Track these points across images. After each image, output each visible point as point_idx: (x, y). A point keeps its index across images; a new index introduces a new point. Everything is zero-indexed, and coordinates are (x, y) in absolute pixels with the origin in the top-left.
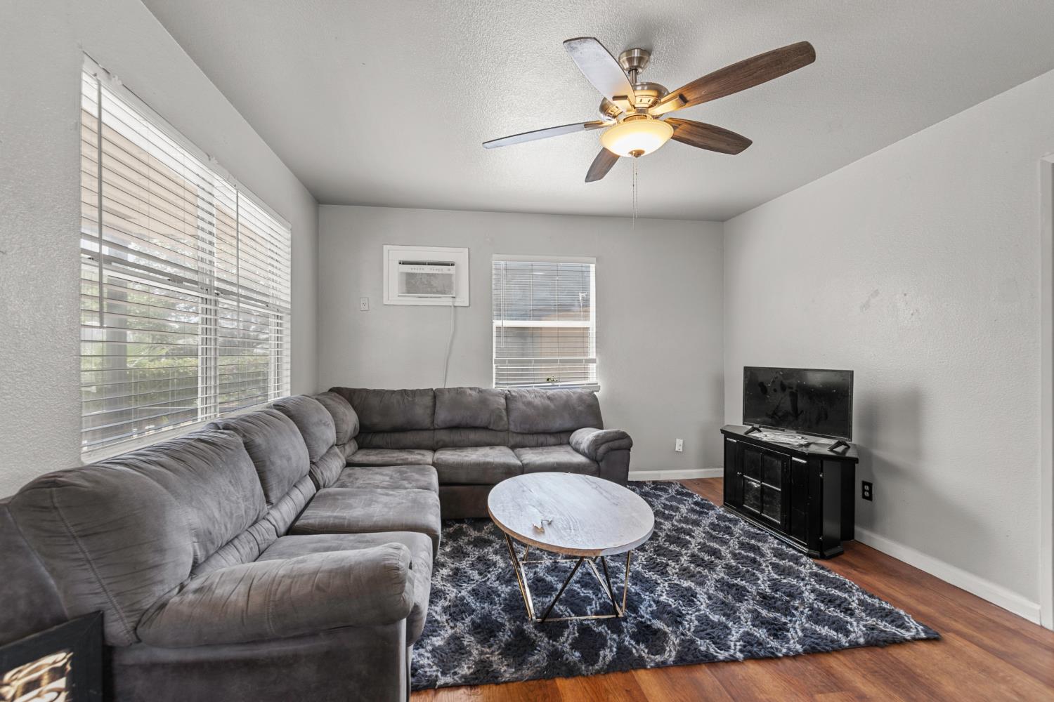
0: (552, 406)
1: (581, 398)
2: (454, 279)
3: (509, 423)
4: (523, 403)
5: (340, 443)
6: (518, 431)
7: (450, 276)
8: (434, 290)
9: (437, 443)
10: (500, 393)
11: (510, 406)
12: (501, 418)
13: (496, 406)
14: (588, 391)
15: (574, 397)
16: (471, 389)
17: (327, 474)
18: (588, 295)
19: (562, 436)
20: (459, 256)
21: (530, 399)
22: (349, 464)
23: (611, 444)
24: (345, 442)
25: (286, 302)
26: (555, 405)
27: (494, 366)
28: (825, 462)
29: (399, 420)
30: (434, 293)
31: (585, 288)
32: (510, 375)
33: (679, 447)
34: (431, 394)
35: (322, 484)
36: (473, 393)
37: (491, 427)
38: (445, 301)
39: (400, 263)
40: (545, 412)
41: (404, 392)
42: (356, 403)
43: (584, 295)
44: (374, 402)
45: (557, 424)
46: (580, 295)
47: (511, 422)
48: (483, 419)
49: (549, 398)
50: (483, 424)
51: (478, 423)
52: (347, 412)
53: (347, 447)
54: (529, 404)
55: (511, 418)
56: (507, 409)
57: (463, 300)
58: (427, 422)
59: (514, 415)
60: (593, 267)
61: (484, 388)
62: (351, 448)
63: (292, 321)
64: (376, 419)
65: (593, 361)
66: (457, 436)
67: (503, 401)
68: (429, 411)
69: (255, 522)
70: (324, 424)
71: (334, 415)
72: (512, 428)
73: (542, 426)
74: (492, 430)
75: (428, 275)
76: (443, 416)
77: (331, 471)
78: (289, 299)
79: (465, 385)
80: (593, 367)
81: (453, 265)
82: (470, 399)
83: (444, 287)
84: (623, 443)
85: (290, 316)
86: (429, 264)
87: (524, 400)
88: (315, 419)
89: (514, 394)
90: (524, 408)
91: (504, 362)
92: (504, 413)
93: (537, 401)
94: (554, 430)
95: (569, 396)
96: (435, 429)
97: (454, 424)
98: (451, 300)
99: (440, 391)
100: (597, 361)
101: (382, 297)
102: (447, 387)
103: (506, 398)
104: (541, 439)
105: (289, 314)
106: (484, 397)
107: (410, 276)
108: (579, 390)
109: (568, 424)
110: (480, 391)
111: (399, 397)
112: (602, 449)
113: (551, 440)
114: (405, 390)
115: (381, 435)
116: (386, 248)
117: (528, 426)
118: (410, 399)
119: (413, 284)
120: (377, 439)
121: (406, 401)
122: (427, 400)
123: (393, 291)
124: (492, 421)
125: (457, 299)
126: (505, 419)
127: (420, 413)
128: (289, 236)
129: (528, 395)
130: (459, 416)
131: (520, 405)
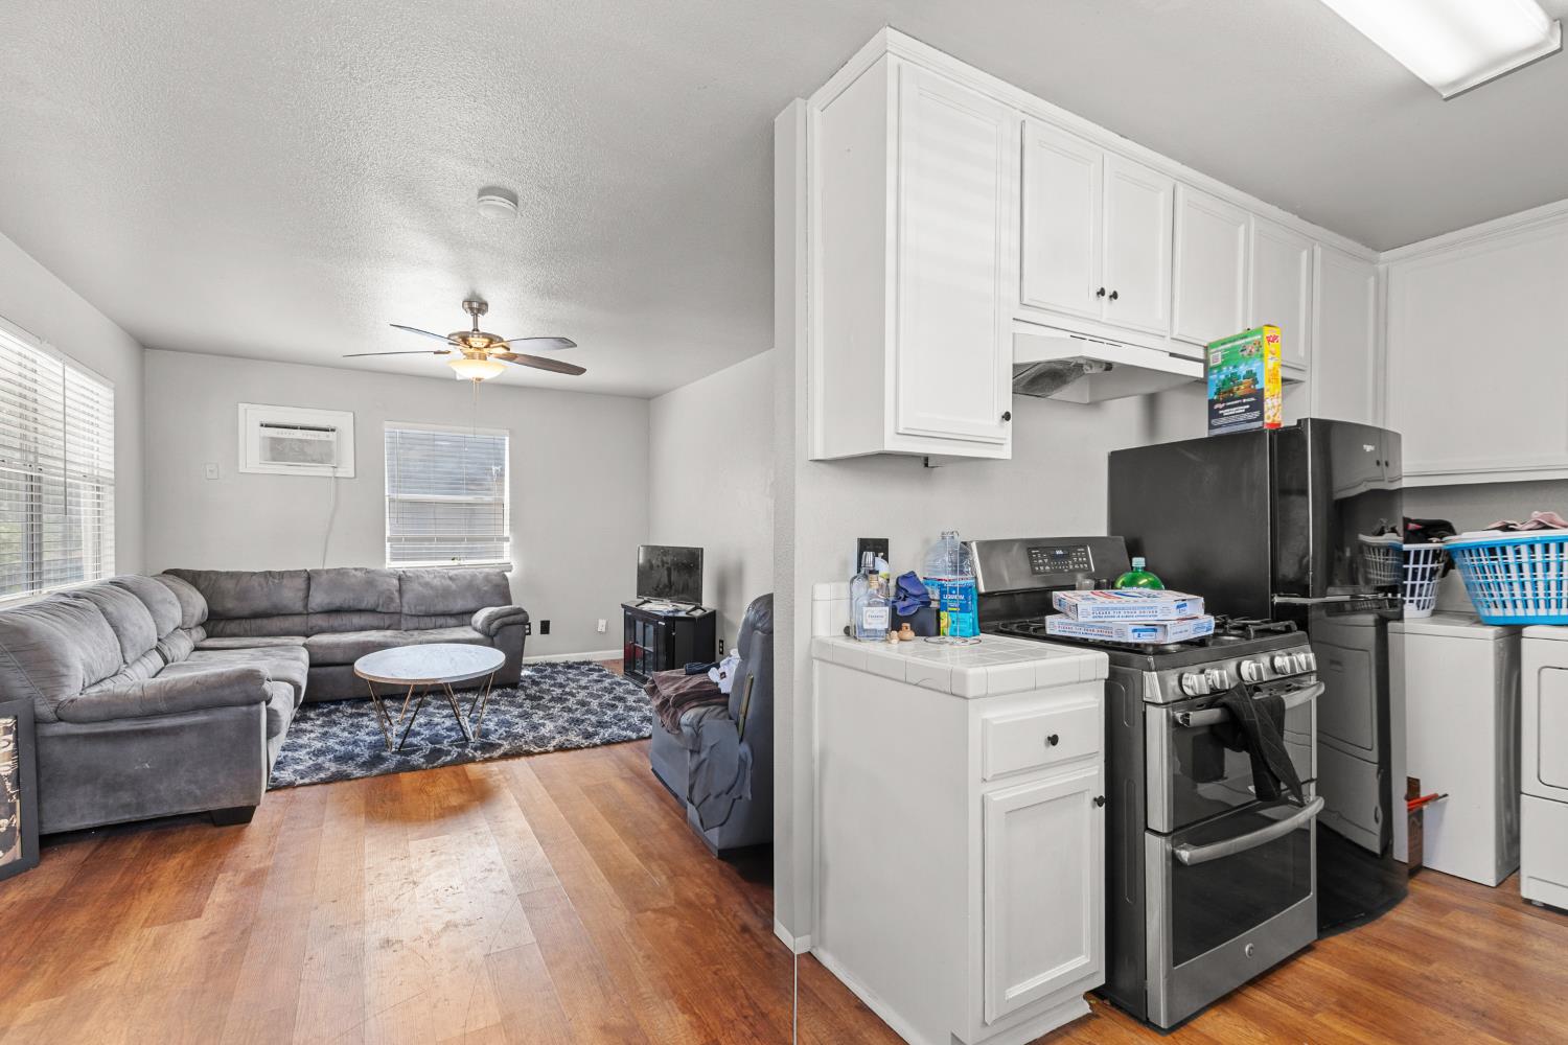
0: (454, 587)
1: (487, 578)
2: (334, 446)
3: (402, 606)
4: (420, 584)
5: (185, 627)
6: (413, 613)
7: (329, 443)
8: (309, 458)
9: (311, 628)
10: (391, 574)
11: (404, 587)
12: (391, 599)
13: (385, 586)
14: (498, 570)
15: (480, 577)
16: (356, 569)
17: (175, 652)
18: (503, 469)
19: (463, 616)
20: (343, 421)
21: (427, 579)
22: (197, 649)
23: (505, 619)
24: (192, 625)
25: (109, 471)
26: (457, 586)
27: (388, 545)
28: (677, 623)
29: (262, 604)
30: (308, 462)
31: (499, 461)
32: (408, 554)
33: (601, 627)
34: (305, 575)
35: (170, 659)
36: (358, 574)
37: (379, 610)
38: (324, 471)
39: (262, 425)
40: (446, 593)
41: (268, 574)
42: (202, 587)
43: (499, 468)
44: (229, 585)
45: (459, 605)
46: (494, 468)
47: (404, 604)
48: (369, 601)
49: (450, 578)
50: (369, 606)
51: (363, 606)
52: (193, 595)
53: (193, 632)
54: (427, 585)
55: (405, 600)
56: (400, 591)
57: (347, 470)
58: (298, 606)
59: (407, 597)
60: (507, 439)
61: (373, 568)
62: (199, 633)
63: (116, 493)
64: (230, 605)
65: (507, 539)
66: (336, 621)
67: (396, 582)
68: (301, 594)
69: (116, 674)
70: (170, 603)
71: (178, 596)
72: (405, 610)
73: (440, 607)
74: (380, 612)
75: (300, 440)
76: (319, 599)
77: (179, 648)
78: (112, 468)
79: (349, 565)
80: (507, 545)
81: (333, 430)
82: (353, 580)
83: (325, 456)
84: (519, 617)
85: (113, 488)
86: (301, 429)
87: (421, 580)
88: (159, 597)
89: (409, 574)
90: (421, 589)
91: (400, 540)
92: (396, 595)
93: (436, 582)
94: (455, 611)
95: (474, 576)
96: (308, 614)
97: (333, 607)
98: (332, 469)
99: (317, 572)
100: (511, 539)
101: (237, 464)
102: (326, 568)
103: (400, 579)
104: (441, 621)
105: (111, 485)
106: (371, 580)
107: (275, 441)
108: (487, 570)
109: (471, 605)
110: (368, 572)
111: (262, 580)
112: (495, 625)
113: (451, 621)
114: (270, 572)
115: (238, 622)
116: (242, 406)
117: (423, 608)
118: (276, 581)
119: (278, 451)
120: (233, 626)
121: (270, 583)
122: (300, 583)
123: (251, 455)
124: (381, 602)
125: (339, 469)
126: (398, 601)
127: (290, 596)
128: (112, 396)
129: (426, 575)
130: (338, 600)
131: (415, 586)
